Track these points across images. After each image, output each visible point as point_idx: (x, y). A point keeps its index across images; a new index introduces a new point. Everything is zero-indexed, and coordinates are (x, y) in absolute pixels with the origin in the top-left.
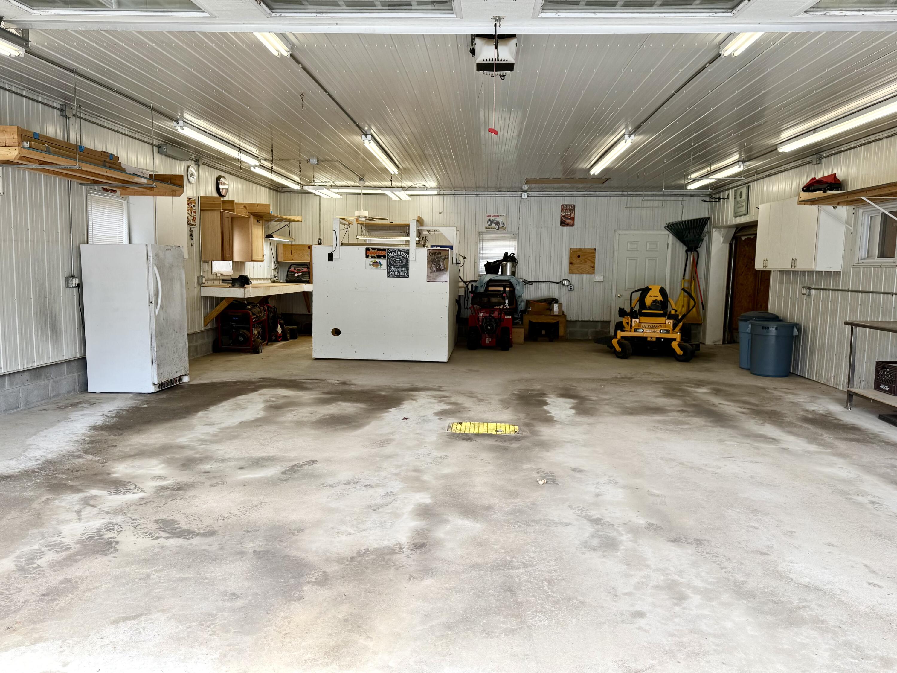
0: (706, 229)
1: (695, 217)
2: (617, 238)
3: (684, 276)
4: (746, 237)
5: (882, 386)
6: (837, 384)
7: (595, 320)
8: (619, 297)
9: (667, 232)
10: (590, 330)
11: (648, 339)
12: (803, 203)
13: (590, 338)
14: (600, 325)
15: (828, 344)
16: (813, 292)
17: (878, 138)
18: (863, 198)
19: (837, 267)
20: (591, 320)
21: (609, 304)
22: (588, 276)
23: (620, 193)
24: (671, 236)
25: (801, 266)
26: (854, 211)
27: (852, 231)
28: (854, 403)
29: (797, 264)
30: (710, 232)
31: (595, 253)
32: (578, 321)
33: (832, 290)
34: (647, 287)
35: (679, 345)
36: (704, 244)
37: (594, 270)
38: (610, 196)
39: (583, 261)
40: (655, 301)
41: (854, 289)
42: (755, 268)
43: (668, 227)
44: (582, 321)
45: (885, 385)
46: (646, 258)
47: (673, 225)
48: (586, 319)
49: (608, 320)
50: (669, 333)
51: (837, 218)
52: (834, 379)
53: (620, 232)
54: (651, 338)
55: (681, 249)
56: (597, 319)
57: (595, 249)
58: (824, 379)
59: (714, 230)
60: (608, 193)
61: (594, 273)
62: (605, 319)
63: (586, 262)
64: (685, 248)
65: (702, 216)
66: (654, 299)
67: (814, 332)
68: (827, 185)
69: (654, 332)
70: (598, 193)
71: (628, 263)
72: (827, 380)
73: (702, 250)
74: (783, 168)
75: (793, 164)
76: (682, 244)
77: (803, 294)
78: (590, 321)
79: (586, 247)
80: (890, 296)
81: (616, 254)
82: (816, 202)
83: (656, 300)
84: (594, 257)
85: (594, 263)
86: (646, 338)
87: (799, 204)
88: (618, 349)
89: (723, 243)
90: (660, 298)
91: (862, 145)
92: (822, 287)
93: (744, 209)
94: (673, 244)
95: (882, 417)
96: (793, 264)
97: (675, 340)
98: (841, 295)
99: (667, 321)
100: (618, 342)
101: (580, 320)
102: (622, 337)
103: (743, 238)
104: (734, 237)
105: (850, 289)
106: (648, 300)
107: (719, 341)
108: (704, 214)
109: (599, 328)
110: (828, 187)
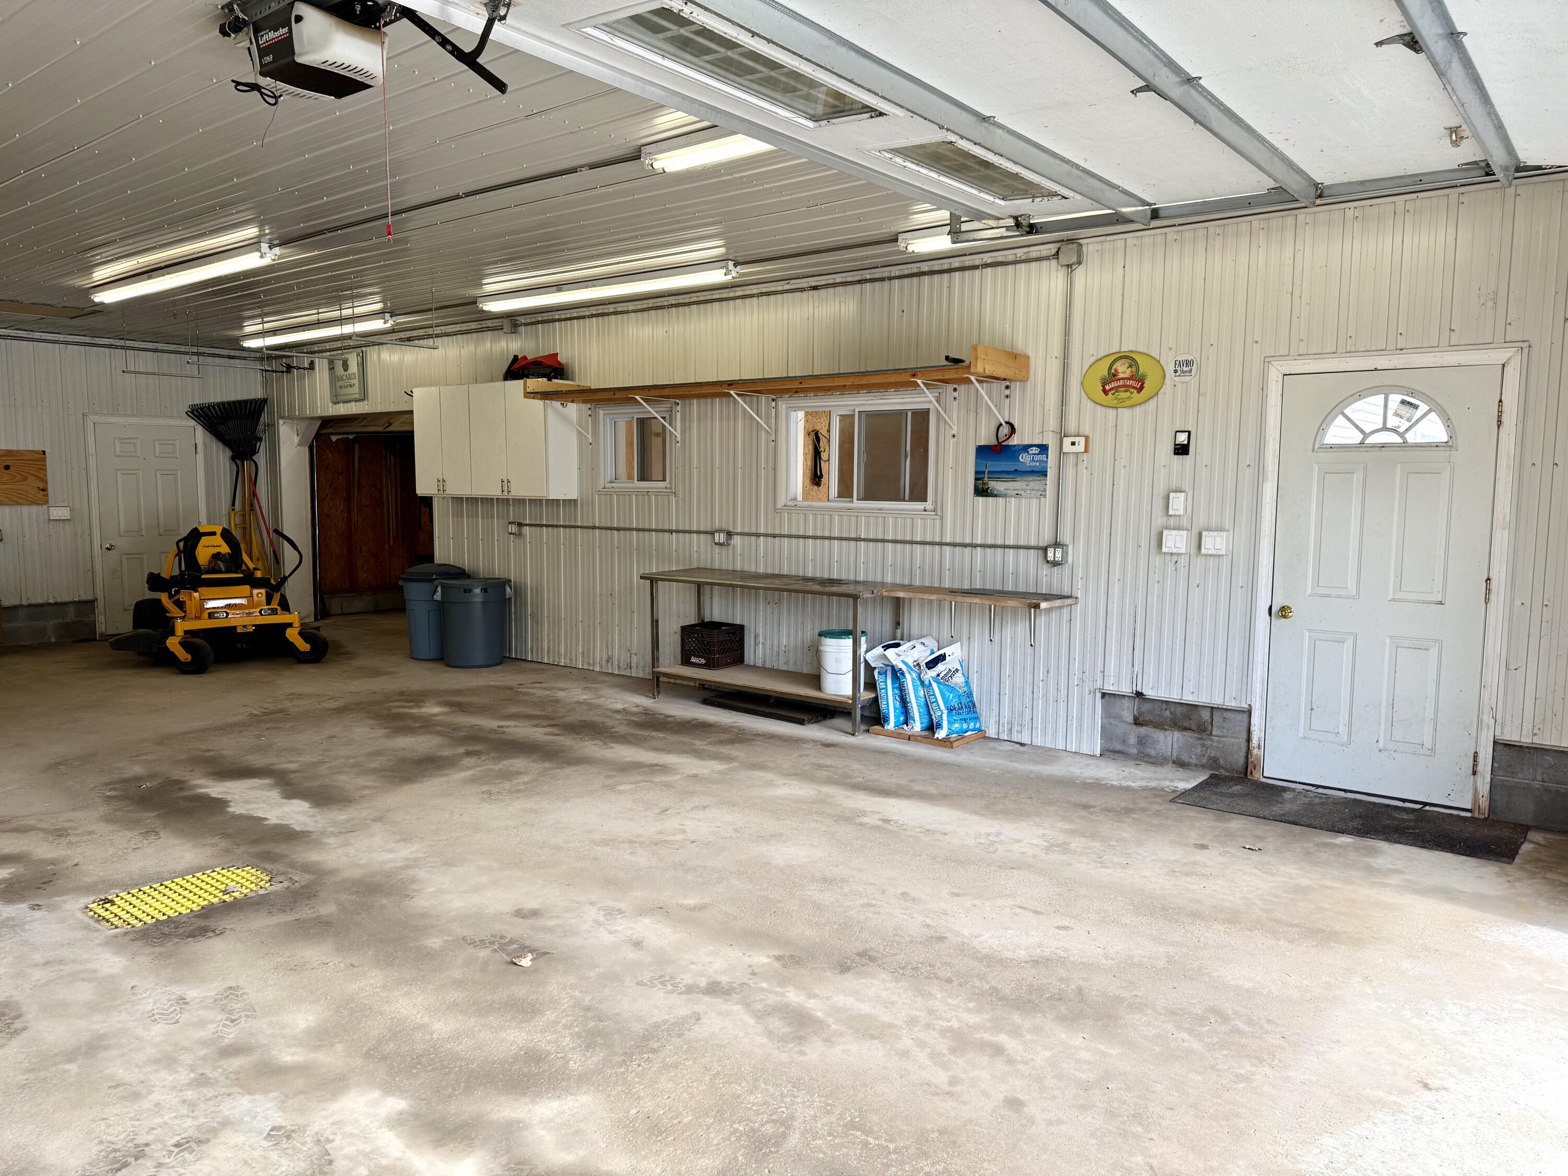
0: (264, 418)
1: (240, 397)
2: (90, 428)
3: (233, 504)
4: (340, 437)
5: (693, 660)
6: (589, 664)
7: (59, 600)
8: (107, 549)
9: (192, 423)
10: (51, 624)
11: (239, 631)
12: (532, 395)
13: (53, 640)
14: (72, 609)
15: (566, 607)
16: (527, 530)
17: (620, 309)
18: (636, 397)
19: (572, 493)
20: (51, 601)
21: (89, 564)
22: (34, 509)
23: (87, 340)
24: (200, 430)
25: (517, 491)
26: (590, 412)
27: (590, 441)
28: (661, 689)
29: (512, 489)
30: (272, 427)
31: (44, 460)
32: (21, 606)
33: (565, 527)
34: (196, 530)
35: (300, 634)
36: (263, 448)
37: (47, 495)
38: (67, 343)
39: (18, 477)
40: (216, 556)
41: (603, 525)
42: (417, 492)
43: (192, 412)
44: (30, 606)
45: (698, 657)
46: (156, 470)
47: (201, 409)
48: (40, 601)
49: (89, 597)
50: (277, 614)
51: (566, 419)
52: (583, 656)
53: (96, 418)
54: (244, 626)
55: (222, 455)
56: (66, 598)
57: (44, 452)
58: (565, 658)
59: (281, 422)
60: (61, 337)
61: (47, 502)
62: (84, 597)
63: (25, 479)
64: (228, 453)
65: (252, 396)
66: (215, 550)
67: (537, 591)
68: (550, 370)
69: (249, 614)
70: (37, 335)
71: (119, 481)
72: (571, 660)
73: (261, 458)
74: (438, 330)
75: (458, 328)
76: (221, 445)
77: (510, 534)
78: (50, 604)
79: (22, 448)
80: (667, 534)
81: (92, 463)
82: (554, 396)
83: (219, 553)
84: (43, 468)
85: (46, 482)
86: (235, 628)
87: (525, 397)
88: (183, 656)
89: (298, 445)
90: (225, 549)
91: (592, 316)
92: (544, 523)
93: (356, 389)
94: (205, 445)
95: (706, 702)
96: (505, 489)
97: (290, 625)
98: (565, 533)
99: (255, 591)
100: (183, 644)
101: (25, 603)
102: (186, 632)
103: (334, 438)
104: (317, 436)
105: (597, 525)
106: (203, 554)
107: (309, 615)
108: (257, 393)
109: (71, 616)
110: (552, 372)
